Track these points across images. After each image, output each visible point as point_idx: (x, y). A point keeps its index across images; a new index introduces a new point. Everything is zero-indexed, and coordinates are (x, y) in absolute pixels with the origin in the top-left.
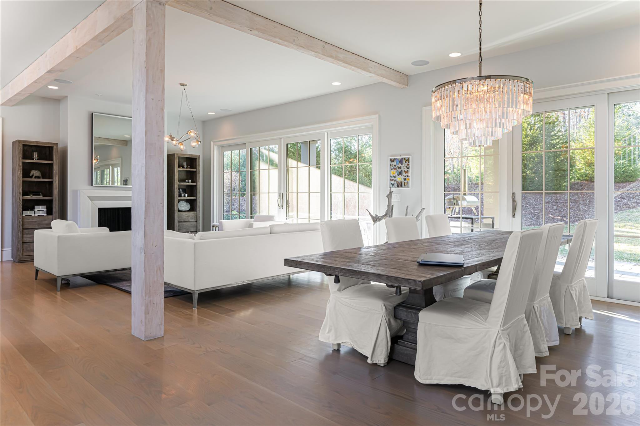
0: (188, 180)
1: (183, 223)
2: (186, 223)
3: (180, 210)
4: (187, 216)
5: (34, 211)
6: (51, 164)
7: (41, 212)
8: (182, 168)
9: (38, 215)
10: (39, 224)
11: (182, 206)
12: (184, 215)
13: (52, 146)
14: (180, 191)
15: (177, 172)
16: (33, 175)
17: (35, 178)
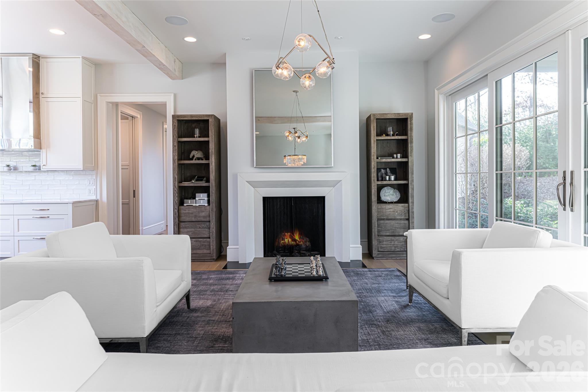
0: (397, 154)
1: (385, 221)
2: (391, 221)
3: (383, 201)
4: (392, 211)
5: (195, 200)
6: (208, 142)
7: (202, 201)
8: (386, 136)
9: (199, 205)
10: (196, 216)
11: (387, 194)
12: (387, 209)
13: (207, 119)
14: (387, 172)
15: (374, 143)
16: (194, 156)
17: (195, 160)
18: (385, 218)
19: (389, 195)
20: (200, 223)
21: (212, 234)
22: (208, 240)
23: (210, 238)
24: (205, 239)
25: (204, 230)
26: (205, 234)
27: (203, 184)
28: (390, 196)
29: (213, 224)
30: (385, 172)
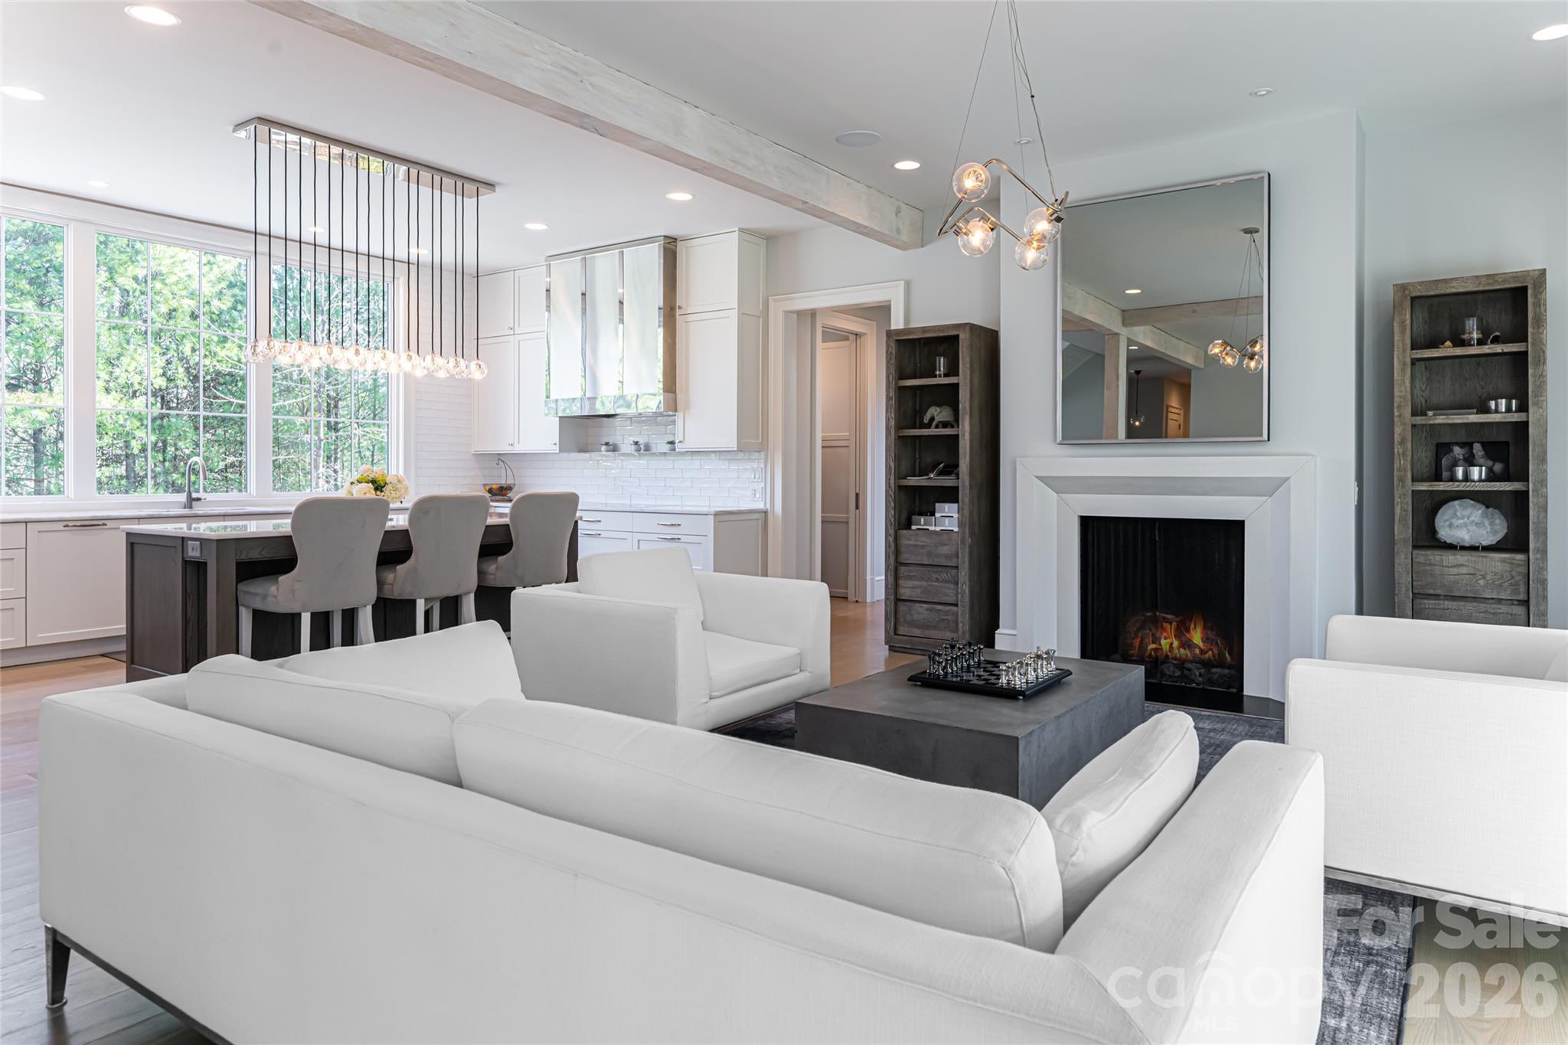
0: (1496, 399)
1: (1442, 602)
2: (1462, 603)
3: (1445, 542)
4: (1465, 572)
5: (933, 517)
6: (957, 385)
7: (947, 519)
8: (1454, 346)
9: (942, 530)
10: (929, 554)
11: (1462, 521)
12: (1449, 567)
13: (956, 333)
14: (1473, 455)
15: (1403, 370)
16: (932, 419)
17: (937, 427)
18: (1439, 592)
19: (1466, 525)
20: (939, 569)
21: (962, 596)
22: (954, 608)
23: (957, 605)
24: (948, 608)
25: (946, 585)
26: (949, 596)
27: (948, 481)
28: (1469, 528)
29: (964, 574)
30: (1467, 456)
